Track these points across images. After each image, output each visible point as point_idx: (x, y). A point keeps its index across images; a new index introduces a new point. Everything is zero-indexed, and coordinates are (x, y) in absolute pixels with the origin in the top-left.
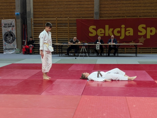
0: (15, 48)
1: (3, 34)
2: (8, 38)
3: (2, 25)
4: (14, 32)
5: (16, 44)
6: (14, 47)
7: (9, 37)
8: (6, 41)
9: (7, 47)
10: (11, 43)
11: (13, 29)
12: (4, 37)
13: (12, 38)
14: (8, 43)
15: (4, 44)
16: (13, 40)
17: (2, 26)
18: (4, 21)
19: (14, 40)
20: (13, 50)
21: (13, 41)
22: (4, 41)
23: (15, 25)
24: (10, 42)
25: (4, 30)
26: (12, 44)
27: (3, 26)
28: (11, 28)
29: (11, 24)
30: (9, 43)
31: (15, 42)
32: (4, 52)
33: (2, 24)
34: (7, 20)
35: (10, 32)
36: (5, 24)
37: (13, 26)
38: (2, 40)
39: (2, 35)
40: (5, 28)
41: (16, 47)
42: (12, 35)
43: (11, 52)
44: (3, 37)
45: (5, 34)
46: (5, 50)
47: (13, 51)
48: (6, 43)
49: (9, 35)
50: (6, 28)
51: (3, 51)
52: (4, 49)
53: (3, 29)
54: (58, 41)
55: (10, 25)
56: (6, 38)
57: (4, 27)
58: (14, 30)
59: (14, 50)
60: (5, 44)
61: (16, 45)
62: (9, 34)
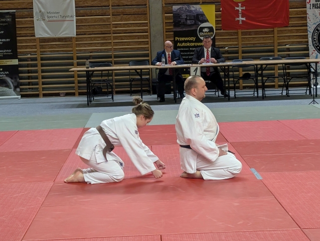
1: (311, 28)
8: (319, 49)
12: (313, 39)
17: (308, 6)
22: (312, 48)
25: (315, 18)
27: (311, 3)
32: (312, 82)
38: (306, 46)
39: (306, 31)
40: (316, 10)
44: (310, 39)
45: (316, 29)
53: (311, 12)
56: (319, 39)
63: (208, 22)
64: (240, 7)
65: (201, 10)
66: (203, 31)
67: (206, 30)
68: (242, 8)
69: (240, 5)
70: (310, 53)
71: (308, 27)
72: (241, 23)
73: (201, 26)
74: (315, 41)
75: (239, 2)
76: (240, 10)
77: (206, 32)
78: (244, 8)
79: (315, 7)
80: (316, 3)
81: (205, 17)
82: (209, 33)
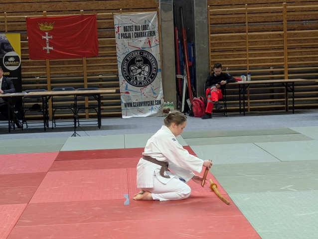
0: (158, 99)
1: (120, 58)
2: (134, 71)
3: (116, 30)
4: (155, 51)
5: (161, 88)
6: (155, 96)
7: (140, 68)
8: (128, 79)
9: (132, 98)
10: (145, 86)
11: (149, 42)
13: (147, 69)
14: (136, 85)
15: (122, 89)
16: (152, 76)
17: (117, 35)
18: (121, 20)
19: (153, 74)
20: (150, 107)
21: (152, 78)
22: (121, 78)
23: (156, 30)
24: (140, 83)
25: (124, 48)
26: (149, 87)
27: (120, 33)
28: (144, 39)
29: (145, 27)
30: (140, 85)
31: (158, 82)
32: (123, 112)
33: (116, 26)
34: (133, 14)
35: (142, 52)
36: (125, 29)
37: (152, 33)
38: (116, 76)
39: (116, 61)
40: (125, 40)
41: (160, 97)
42: (146, 61)
43: (145, 113)
44: (120, 69)
45: (125, 59)
46: (126, 106)
47: (152, 109)
48: (130, 87)
49: (139, 61)
50: (130, 41)
51: (120, 110)
52: (123, 106)
53: (120, 42)
54: (290, 72)
55: (141, 31)
56: (128, 69)
57: (124, 36)
58: (153, 44)
59: (154, 107)
60: (126, 89)
61: (161, 92)
62: (139, 59)
63: (14, 51)
64: (47, 36)
65: (6, 39)
66: (9, 60)
67: (11, 59)
68: (49, 37)
69: (47, 33)
70: (121, 83)
71: (118, 57)
72: (48, 52)
73: (6, 55)
74: (125, 71)
75: (47, 31)
76: (47, 39)
77: (11, 61)
78: (51, 37)
79: (124, 37)
80: (125, 33)
81: (11, 46)
82: (15, 63)
